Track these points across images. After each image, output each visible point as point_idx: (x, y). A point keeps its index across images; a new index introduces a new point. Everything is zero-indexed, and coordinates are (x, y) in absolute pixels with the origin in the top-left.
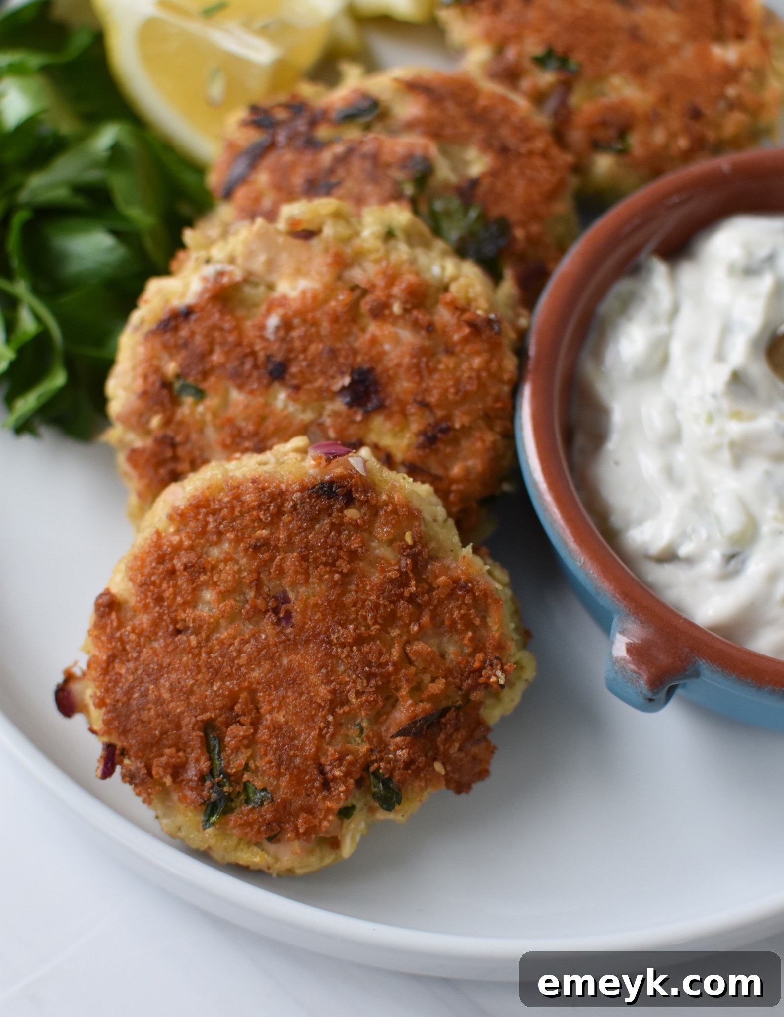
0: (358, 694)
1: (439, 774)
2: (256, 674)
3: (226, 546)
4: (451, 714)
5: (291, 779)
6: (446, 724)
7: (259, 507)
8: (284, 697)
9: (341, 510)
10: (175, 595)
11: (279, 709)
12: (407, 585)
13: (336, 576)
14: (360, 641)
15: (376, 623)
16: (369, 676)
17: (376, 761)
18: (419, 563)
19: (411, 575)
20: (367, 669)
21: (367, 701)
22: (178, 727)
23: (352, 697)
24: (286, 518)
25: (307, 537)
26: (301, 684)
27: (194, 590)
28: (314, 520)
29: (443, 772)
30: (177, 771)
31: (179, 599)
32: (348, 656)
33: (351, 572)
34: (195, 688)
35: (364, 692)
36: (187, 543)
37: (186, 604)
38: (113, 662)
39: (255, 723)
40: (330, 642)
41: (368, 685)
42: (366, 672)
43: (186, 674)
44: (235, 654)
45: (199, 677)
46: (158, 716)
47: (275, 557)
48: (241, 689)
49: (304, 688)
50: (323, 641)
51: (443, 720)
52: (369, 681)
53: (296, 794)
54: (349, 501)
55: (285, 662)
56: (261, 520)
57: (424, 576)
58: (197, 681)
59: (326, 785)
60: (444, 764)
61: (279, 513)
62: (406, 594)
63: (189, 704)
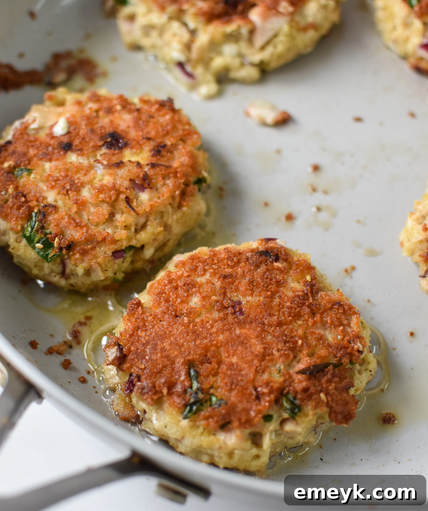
0: (278, 350)
1: (323, 401)
2: (221, 337)
3: (208, 276)
4: (330, 367)
5: (238, 393)
6: (327, 373)
7: (228, 258)
8: (236, 350)
9: (272, 262)
10: (177, 298)
11: (233, 355)
12: (308, 299)
13: (269, 293)
14: (280, 324)
15: (290, 316)
16: (285, 342)
17: (287, 387)
18: (314, 291)
19: (309, 294)
20: (284, 338)
21: (284, 354)
22: (173, 363)
23: (275, 352)
24: (242, 264)
25: (253, 274)
26: (246, 344)
27: (188, 296)
28: (257, 266)
29: (325, 400)
30: (171, 386)
31: (179, 300)
32: (273, 331)
33: (277, 292)
34: (185, 343)
35: (282, 350)
36: (186, 274)
37: (182, 302)
38: (137, 330)
39: (220, 363)
40: (264, 324)
41: (284, 346)
42: (284, 339)
43: (180, 336)
44: (209, 327)
45: (188, 337)
46: (162, 357)
47: (235, 281)
48: (212, 345)
49: (248, 345)
50: (260, 323)
51: (326, 370)
52: (285, 344)
53: (241, 401)
54: (277, 259)
55: (238, 332)
56: (228, 264)
57: (316, 298)
58: (186, 339)
59: (258, 398)
60: (326, 395)
61: (239, 262)
62: (307, 304)
63: (181, 351)
